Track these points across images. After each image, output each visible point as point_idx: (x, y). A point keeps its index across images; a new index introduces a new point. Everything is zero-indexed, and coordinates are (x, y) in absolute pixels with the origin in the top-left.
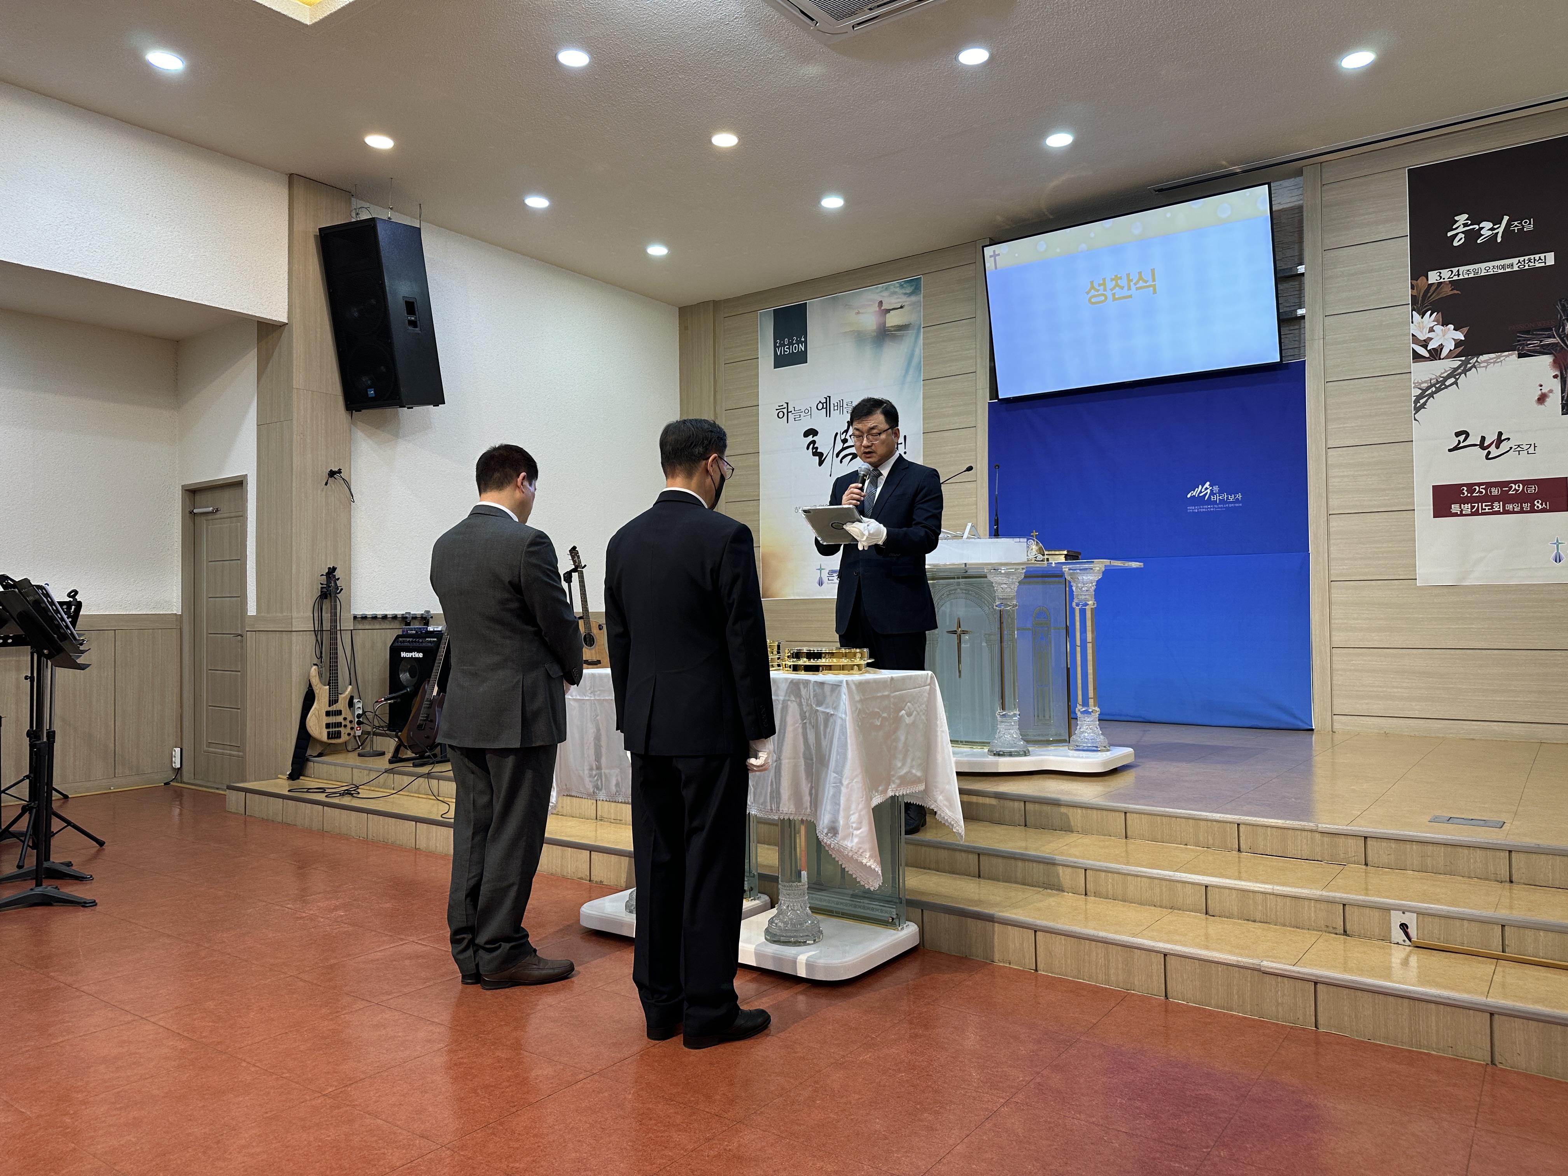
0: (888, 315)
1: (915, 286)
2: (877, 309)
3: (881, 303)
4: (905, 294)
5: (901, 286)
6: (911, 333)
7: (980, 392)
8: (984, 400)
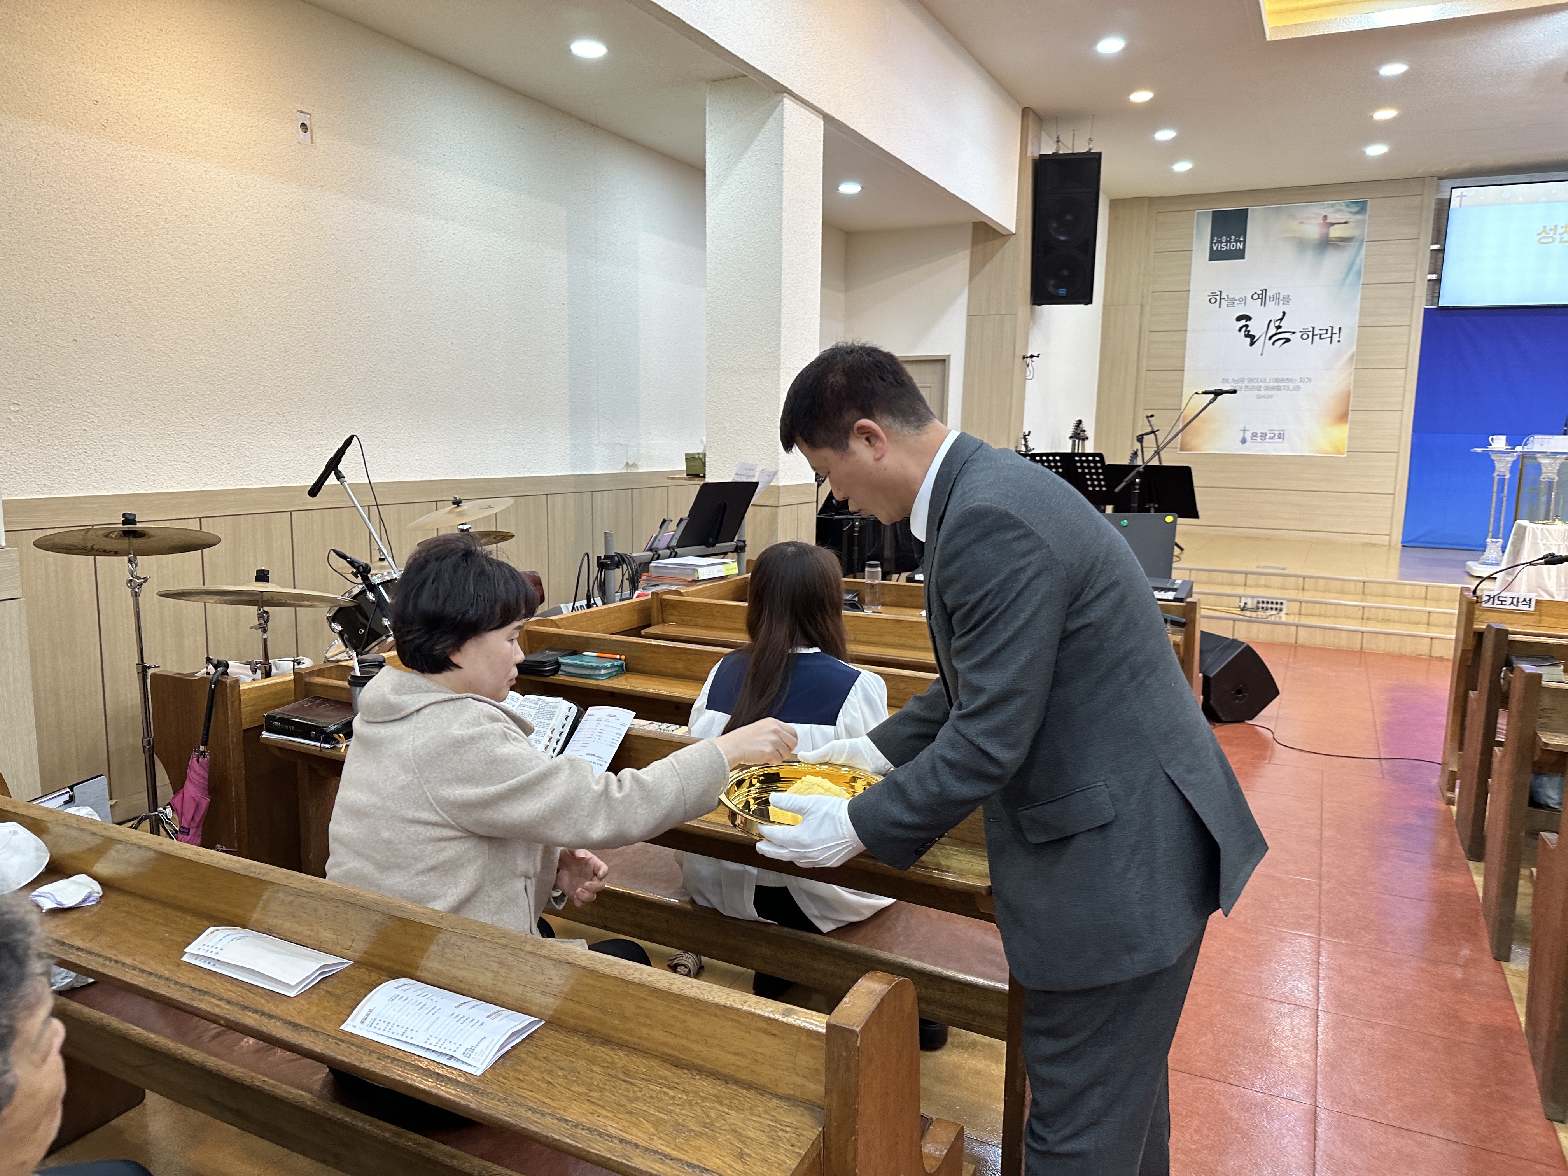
0: (1332, 228)
1: (1362, 207)
2: (1321, 222)
3: (1325, 217)
4: (1351, 212)
5: (1347, 205)
6: (1353, 246)
7: (1417, 300)
8: (1421, 304)
